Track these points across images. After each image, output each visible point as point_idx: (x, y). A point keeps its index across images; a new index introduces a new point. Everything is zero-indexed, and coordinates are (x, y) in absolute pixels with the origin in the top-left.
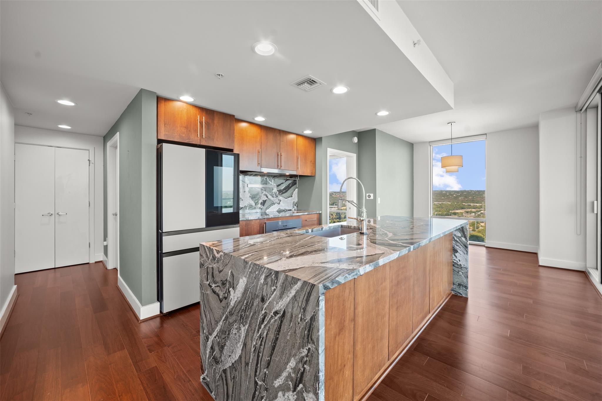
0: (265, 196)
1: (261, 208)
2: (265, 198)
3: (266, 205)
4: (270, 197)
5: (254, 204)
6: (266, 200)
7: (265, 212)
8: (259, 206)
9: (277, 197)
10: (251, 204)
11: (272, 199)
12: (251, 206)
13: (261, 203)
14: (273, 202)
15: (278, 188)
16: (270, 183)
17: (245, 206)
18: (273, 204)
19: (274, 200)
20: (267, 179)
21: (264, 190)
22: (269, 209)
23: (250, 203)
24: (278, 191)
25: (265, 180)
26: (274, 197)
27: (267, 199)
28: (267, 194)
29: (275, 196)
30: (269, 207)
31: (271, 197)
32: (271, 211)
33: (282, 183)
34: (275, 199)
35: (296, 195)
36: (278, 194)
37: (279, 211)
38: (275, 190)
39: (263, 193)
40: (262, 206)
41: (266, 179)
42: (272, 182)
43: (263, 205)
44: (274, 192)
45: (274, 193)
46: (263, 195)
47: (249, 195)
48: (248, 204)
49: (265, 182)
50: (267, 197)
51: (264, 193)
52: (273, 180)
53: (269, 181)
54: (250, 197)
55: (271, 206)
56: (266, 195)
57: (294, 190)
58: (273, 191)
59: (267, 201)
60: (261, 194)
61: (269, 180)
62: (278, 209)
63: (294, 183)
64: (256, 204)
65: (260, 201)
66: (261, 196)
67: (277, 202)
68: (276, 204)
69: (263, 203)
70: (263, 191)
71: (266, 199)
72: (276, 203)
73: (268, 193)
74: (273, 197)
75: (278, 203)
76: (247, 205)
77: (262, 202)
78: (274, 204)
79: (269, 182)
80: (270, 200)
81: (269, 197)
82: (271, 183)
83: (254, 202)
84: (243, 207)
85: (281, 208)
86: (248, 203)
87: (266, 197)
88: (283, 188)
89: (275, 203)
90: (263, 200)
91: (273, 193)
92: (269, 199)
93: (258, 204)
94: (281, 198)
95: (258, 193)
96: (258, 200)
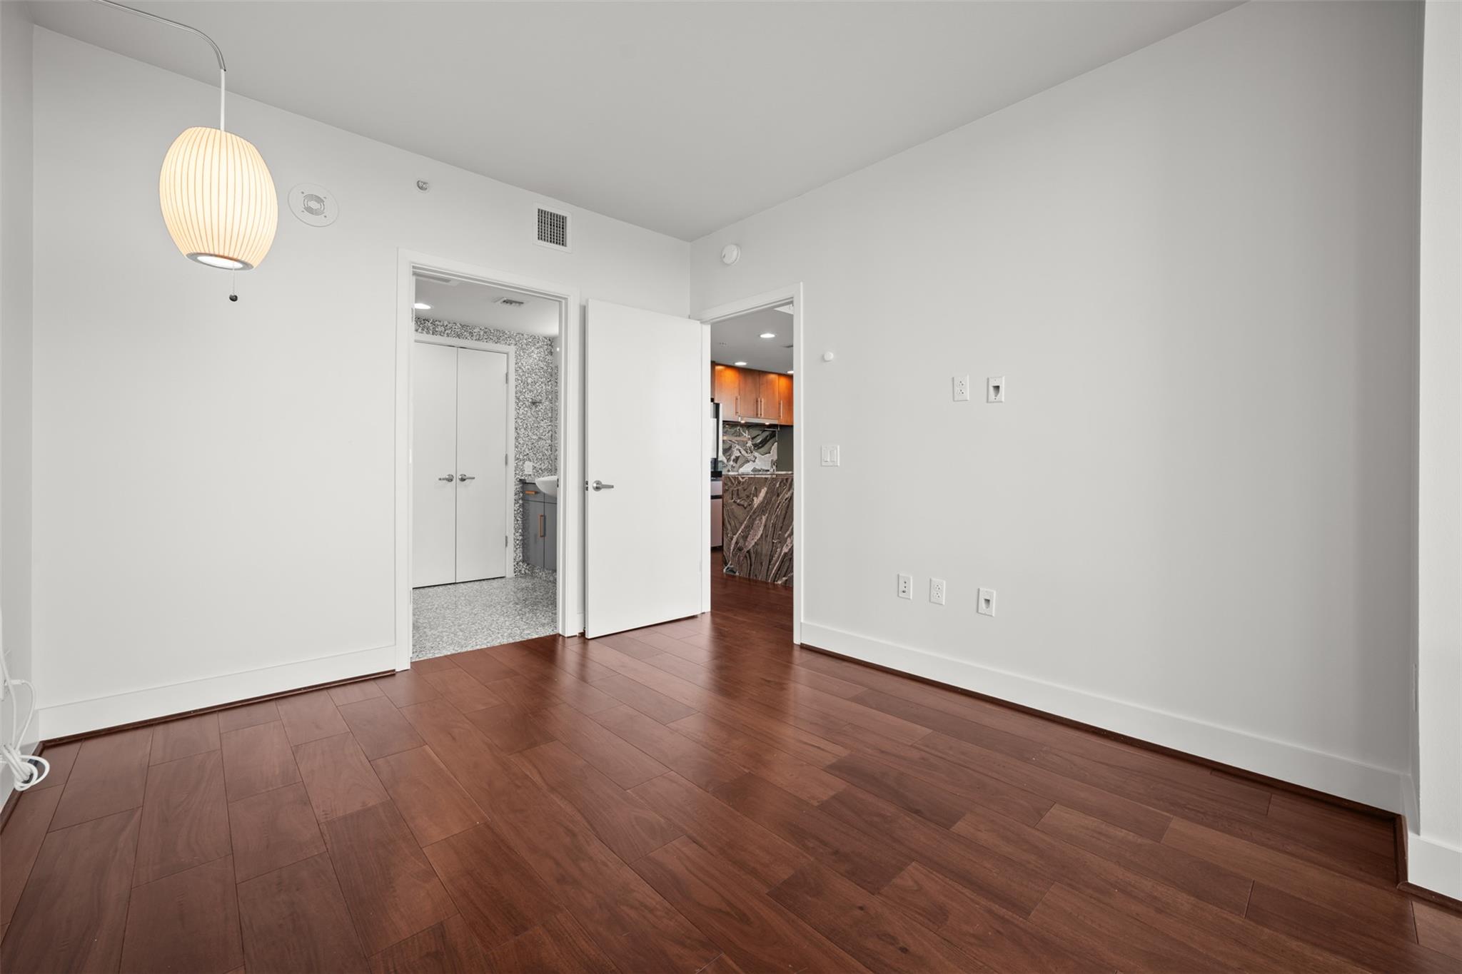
0: (738, 452)
3: (740, 462)
4: (743, 452)
6: (739, 457)
8: (731, 463)
9: (752, 453)
11: (746, 455)
13: (734, 460)
14: (747, 459)
15: (753, 441)
18: (747, 462)
20: (741, 430)
21: (736, 444)
22: (743, 467)
24: (753, 445)
28: (740, 448)
29: (750, 452)
30: (742, 465)
33: (758, 435)
34: (749, 455)
35: (776, 451)
36: (753, 449)
37: (754, 470)
38: (750, 444)
39: (735, 447)
41: (739, 429)
42: (746, 433)
43: (736, 463)
45: (748, 448)
46: (736, 450)
52: (747, 431)
55: (745, 464)
56: (739, 450)
57: (773, 445)
58: (748, 445)
61: (743, 432)
62: (752, 468)
63: (773, 435)
64: (728, 461)
65: (733, 457)
68: (751, 462)
69: (736, 460)
71: (739, 454)
72: (751, 460)
74: (747, 452)
75: (753, 461)
77: (735, 458)
78: (749, 462)
79: (742, 434)
80: (744, 456)
82: (745, 435)
83: (726, 458)
85: (757, 467)
88: (759, 441)
89: (749, 460)
90: (736, 456)
92: (742, 455)
93: (731, 460)
94: (756, 454)
95: (731, 447)
96: (730, 455)
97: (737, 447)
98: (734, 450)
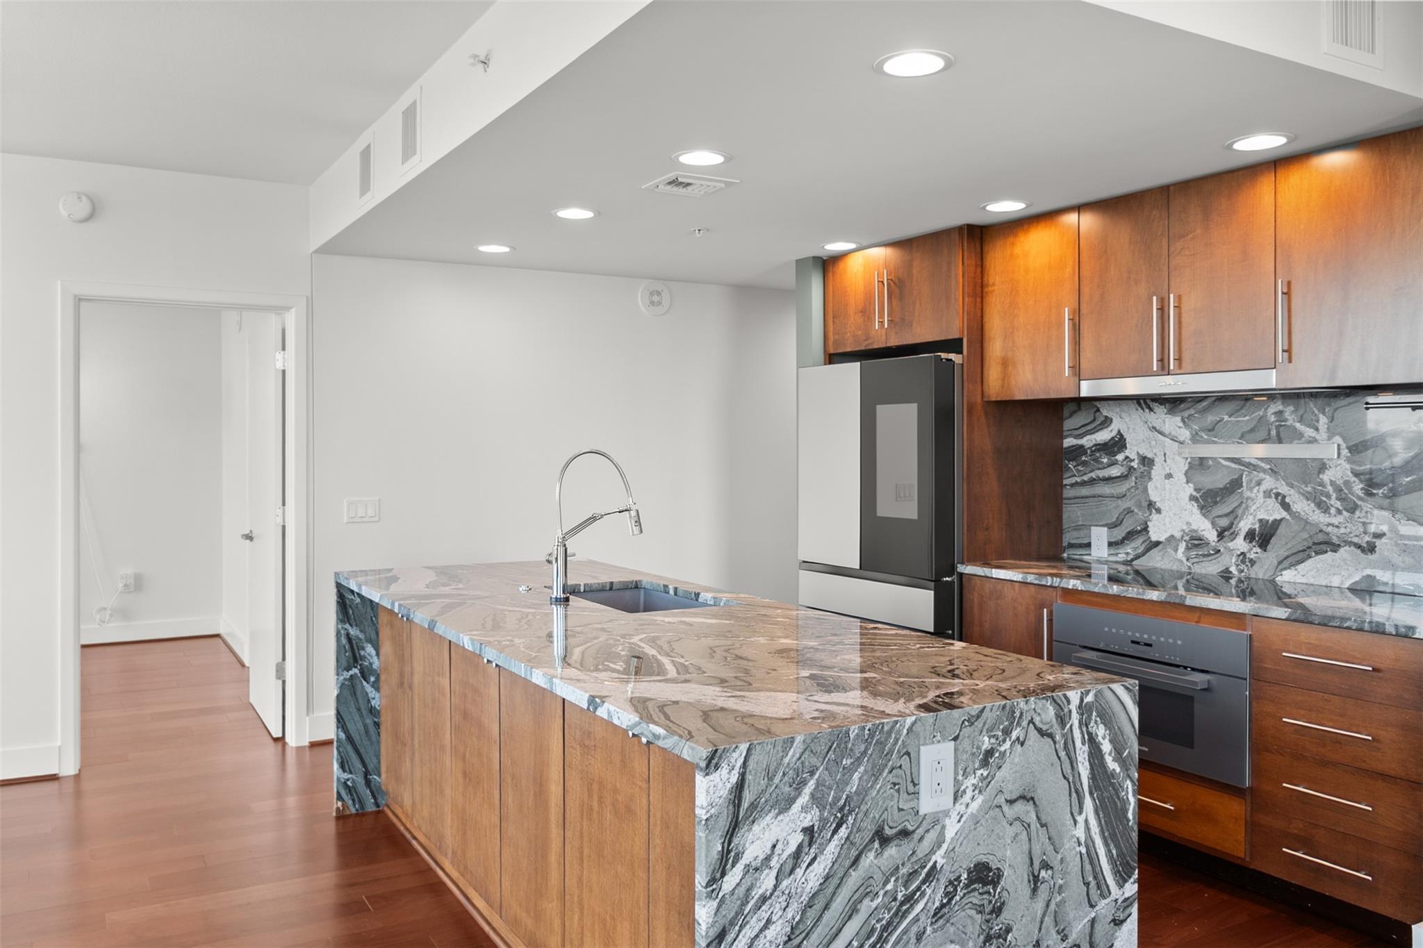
0: (1272, 502)
1: (1252, 556)
2: (1274, 512)
3: (1278, 547)
4: (1301, 506)
5: (1211, 535)
6: (1277, 523)
7: (1273, 582)
8: (1240, 544)
9: (1353, 509)
10: (1195, 531)
11: (1318, 517)
12: (1196, 542)
13: (1250, 536)
14: (1321, 537)
15: (1357, 458)
16: (1301, 435)
17: (1172, 536)
18: (1324, 547)
19: (1329, 525)
20: (1287, 415)
21: (1264, 471)
22: (1300, 567)
23: (1194, 527)
24: (1356, 474)
25: (1273, 419)
26: (1333, 511)
27: (1284, 514)
28: (1284, 489)
29: (1338, 504)
30: (1301, 556)
31: (1306, 508)
32: (1312, 581)
34: (1335, 521)
36: (1361, 494)
38: (1339, 471)
39: (1259, 484)
40: (1259, 550)
41: (1280, 413)
42: (1317, 429)
43: (1262, 545)
44: (1332, 483)
45: (1330, 489)
46: (1261, 494)
47: (1190, 489)
48: (1183, 530)
49: (1274, 432)
50: (1286, 506)
51: (1264, 487)
52: (1323, 420)
53: (1298, 425)
54: (1192, 498)
55: (1310, 557)
56: (1277, 495)
58: (1326, 477)
59: (1283, 525)
60: (1251, 489)
61: (1301, 421)
62: (1357, 578)
64: (1221, 535)
65: (1245, 525)
66: (1248, 499)
67: (1356, 540)
68: (1344, 552)
69: (1263, 536)
70: (1262, 475)
71: (1280, 513)
72: (1351, 543)
73: (1292, 486)
74: (1323, 507)
75: (1359, 547)
76: (1178, 535)
77: (1257, 526)
78: (1335, 548)
79: (1295, 429)
80: (1307, 522)
81: (1296, 507)
82: (1309, 432)
83: (1213, 524)
84: (1162, 539)
86: (1185, 527)
87: (1278, 506)
89: (1335, 540)
90: (1261, 521)
91: (1322, 484)
92: (1295, 516)
93: (1234, 536)
95: (1236, 484)
96: (1233, 515)
97: (1269, 482)
98: (1257, 495)
